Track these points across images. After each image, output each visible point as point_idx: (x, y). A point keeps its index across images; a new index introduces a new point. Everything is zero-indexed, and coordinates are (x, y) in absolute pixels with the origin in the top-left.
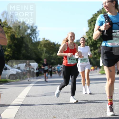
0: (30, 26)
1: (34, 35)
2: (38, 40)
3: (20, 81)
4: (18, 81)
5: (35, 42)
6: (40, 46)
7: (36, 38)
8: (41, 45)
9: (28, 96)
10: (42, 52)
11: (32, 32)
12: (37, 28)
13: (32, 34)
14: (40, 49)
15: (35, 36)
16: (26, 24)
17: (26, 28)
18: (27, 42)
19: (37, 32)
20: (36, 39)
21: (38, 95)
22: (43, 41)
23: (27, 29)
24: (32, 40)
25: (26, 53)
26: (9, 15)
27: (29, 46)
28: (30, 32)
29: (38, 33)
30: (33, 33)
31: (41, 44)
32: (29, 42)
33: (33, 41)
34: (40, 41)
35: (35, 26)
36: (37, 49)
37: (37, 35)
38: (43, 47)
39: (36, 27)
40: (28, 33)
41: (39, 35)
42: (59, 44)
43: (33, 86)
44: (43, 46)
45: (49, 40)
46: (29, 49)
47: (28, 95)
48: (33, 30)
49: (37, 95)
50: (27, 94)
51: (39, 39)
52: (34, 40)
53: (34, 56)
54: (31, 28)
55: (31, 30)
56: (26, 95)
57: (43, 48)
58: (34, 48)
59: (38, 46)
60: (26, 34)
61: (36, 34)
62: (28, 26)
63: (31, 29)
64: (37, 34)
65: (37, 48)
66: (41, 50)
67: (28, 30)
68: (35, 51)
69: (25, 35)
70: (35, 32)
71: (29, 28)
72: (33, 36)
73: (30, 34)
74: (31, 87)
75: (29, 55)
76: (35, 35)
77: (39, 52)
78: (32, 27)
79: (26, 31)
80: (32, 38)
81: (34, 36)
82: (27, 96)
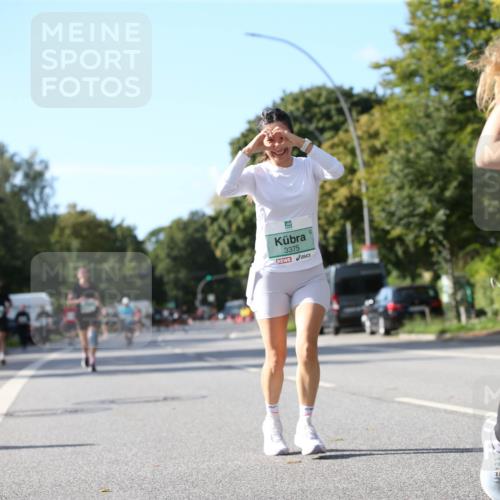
0: (22, 159)
1: (37, 191)
2: (51, 211)
5: (41, 218)
6: (57, 232)
7: (46, 205)
8: (62, 230)
9: (12, 415)
11: (29, 181)
12: (46, 167)
13: (30, 191)
15: (42, 198)
16: (7, 152)
17: (8, 166)
19: (47, 180)
20: (45, 208)
21: (47, 410)
22: (69, 213)
23: (11, 171)
24: (28, 212)
25: (8, 257)
27: (20, 233)
28: (24, 183)
30: (35, 186)
31: (62, 224)
32: (21, 218)
33: (34, 215)
34: (60, 216)
35: (42, 162)
37: (48, 194)
38: (69, 236)
39: (43, 165)
40: (15, 186)
41: (53, 195)
43: (33, 377)
44: (68, 232)
45: (90, 211)
46: (20, 245)
48: (31, 175)
49: (44, 410)
50: (10, 408)
51: (56, 206)
52: (36, 211)
54: (25, 168)
55: (27, 176)
56: (5, 412)
57: (70, 240)
58: (36, 239)
59: (51, 231)
60: (8, 188)
61: (43, 188)
62: (17, 159)
63: (27, 170)
65: (49, 239)
67: (15, 176)
69: (5, 192)
70: (42, 181)
71: (17, 168)
72: (33, 195)
73: (23, 190)
78: (29, 164)
79: (7, 177)
80: (31, 204)
81: (37, 197)
82: (8, 415)
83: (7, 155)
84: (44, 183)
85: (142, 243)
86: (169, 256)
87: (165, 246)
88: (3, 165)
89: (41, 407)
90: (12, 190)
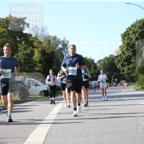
0: (61, 40)
1: (66, 49)
12: (68, 42)
13: (64, 49)
15: (67, 51)
16: (57, 38)
17: (58, 42)
18: (58, 57)
20: (68, 54)
21: (70, 112)
23: (58, 44)
24: (63, 55)
26: (39, 30)
28: (62, 47)
30: (65, 48)
32: (61, 57)
35: (67, 41)
40: (59, 48)
47: (60, 112)
48: (64, 45)
52: (66, 55)
55: (62, 45)
56: (57, 113)
61: (67, 49)
62: (60, 40)
63: (63, 43)
67: (59, 46)
69: (56, 50)
70: (67, 47)
71: (60, 43)
72: (64, 51)
73: (61, 49)
74: (63, 104)
78: (63, 42)
80: (64, 53)
81: (66, 51)
82: (59, 114)
83: (57, 39)
84: (68, 47)
85: (96, 64)
86: (103, 68)
87: (102, 65)
88: (56, 42)
89: (68, 112)
90: (58, 49)
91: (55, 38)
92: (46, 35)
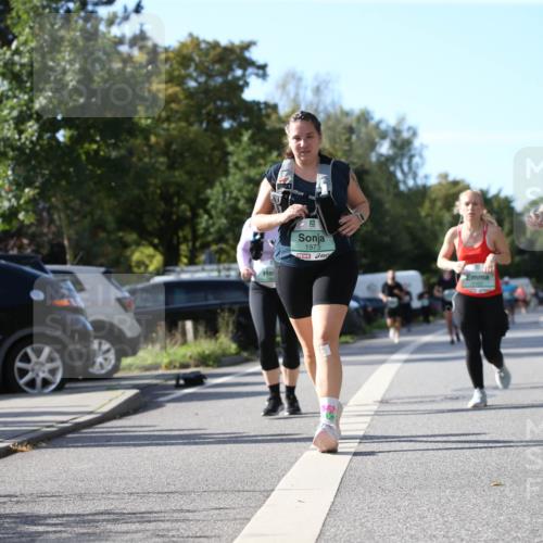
0: (388, 126)
1: (405, 161)
2: (420, 182)
3: (355, 342)
4: (347, 343)
5: (410, 189)
6: (427, 204)
7: (415, 176)
8: (433, 202)
9: (387, 402)
10: (437, 227)
11: (396, 150)
12: (415, 134)
13: (398, 160)
14: (429, 219)
15: (410, 168)
16: (372, 118)
17: (374, 134)
18: (379, 189)
19: (415, 149)
20: (414, 178)
21: (425, 397)
22: (440, 184)
23: (377, 140)
24: (397, 183)
25: (375, 232)
26: (306, 88)
27: (387, 206)
28: (391, 152)
29: (421, 156)
30: (403, 156)
31: (433, 196)
32: (388, 190)
33: (402, 187)
34: (430, 187)
35: (409, 128)
36: (417, 218)
37: (417, 164)
38: (441, 209)
39: (411, 132)
40: (381, 155)
41: (423, 164)
42: (503, 195)
43: (407, 361)
44: (439, 204)
45: (463, 181)
46: (387, 219)
47: (387, 396)
48: (399, 143)
49: (422, 397)
50: (385, 395)
51: (426, 177)
52: (405, 182)
53: (406, 245)
54: (392, 136)
55: (394, 144)
56: (379, 399)
57: (441, 213)
58: (405, 212)
59: (421, 204)
60: (373, 158)
61: (412, 157)
62: (383, 127)
63: (394, 138)
64: (416, 160)
65: (418, 213)
66: (433, 223)
67: (381, 145)
68: (410, 224)
69: (370, 162)
70: (410, 150)
71: (384, 136)
72: (401, 165)
73: (390, 160)
74: (399, 365)
75: (387, 239)
76: (410, 163)
77: (424, 228)
78: (397, 132)
79: (373, 146)
80: (399, 175)
81: (406, 168)
82: (383, 402)
83: (372, 123)
84: (412, 152)
88: (368, 134)
89: (419, 394)
90: (378, 160)
91: (364, 117)
92: (331, 109)
